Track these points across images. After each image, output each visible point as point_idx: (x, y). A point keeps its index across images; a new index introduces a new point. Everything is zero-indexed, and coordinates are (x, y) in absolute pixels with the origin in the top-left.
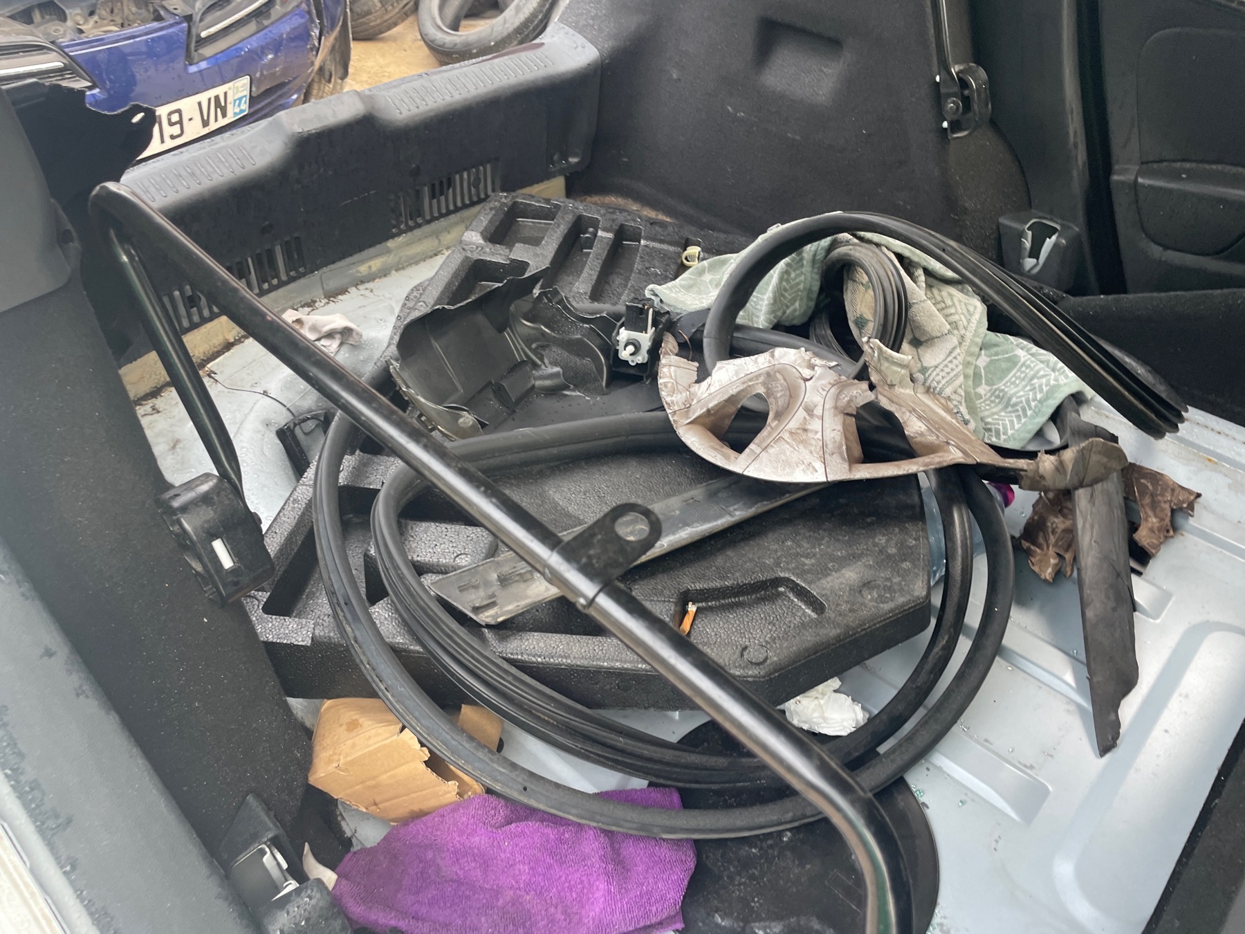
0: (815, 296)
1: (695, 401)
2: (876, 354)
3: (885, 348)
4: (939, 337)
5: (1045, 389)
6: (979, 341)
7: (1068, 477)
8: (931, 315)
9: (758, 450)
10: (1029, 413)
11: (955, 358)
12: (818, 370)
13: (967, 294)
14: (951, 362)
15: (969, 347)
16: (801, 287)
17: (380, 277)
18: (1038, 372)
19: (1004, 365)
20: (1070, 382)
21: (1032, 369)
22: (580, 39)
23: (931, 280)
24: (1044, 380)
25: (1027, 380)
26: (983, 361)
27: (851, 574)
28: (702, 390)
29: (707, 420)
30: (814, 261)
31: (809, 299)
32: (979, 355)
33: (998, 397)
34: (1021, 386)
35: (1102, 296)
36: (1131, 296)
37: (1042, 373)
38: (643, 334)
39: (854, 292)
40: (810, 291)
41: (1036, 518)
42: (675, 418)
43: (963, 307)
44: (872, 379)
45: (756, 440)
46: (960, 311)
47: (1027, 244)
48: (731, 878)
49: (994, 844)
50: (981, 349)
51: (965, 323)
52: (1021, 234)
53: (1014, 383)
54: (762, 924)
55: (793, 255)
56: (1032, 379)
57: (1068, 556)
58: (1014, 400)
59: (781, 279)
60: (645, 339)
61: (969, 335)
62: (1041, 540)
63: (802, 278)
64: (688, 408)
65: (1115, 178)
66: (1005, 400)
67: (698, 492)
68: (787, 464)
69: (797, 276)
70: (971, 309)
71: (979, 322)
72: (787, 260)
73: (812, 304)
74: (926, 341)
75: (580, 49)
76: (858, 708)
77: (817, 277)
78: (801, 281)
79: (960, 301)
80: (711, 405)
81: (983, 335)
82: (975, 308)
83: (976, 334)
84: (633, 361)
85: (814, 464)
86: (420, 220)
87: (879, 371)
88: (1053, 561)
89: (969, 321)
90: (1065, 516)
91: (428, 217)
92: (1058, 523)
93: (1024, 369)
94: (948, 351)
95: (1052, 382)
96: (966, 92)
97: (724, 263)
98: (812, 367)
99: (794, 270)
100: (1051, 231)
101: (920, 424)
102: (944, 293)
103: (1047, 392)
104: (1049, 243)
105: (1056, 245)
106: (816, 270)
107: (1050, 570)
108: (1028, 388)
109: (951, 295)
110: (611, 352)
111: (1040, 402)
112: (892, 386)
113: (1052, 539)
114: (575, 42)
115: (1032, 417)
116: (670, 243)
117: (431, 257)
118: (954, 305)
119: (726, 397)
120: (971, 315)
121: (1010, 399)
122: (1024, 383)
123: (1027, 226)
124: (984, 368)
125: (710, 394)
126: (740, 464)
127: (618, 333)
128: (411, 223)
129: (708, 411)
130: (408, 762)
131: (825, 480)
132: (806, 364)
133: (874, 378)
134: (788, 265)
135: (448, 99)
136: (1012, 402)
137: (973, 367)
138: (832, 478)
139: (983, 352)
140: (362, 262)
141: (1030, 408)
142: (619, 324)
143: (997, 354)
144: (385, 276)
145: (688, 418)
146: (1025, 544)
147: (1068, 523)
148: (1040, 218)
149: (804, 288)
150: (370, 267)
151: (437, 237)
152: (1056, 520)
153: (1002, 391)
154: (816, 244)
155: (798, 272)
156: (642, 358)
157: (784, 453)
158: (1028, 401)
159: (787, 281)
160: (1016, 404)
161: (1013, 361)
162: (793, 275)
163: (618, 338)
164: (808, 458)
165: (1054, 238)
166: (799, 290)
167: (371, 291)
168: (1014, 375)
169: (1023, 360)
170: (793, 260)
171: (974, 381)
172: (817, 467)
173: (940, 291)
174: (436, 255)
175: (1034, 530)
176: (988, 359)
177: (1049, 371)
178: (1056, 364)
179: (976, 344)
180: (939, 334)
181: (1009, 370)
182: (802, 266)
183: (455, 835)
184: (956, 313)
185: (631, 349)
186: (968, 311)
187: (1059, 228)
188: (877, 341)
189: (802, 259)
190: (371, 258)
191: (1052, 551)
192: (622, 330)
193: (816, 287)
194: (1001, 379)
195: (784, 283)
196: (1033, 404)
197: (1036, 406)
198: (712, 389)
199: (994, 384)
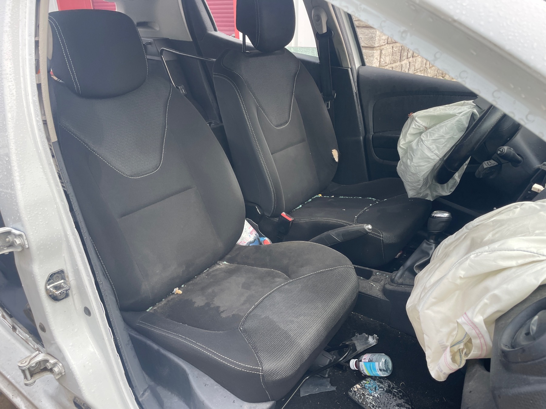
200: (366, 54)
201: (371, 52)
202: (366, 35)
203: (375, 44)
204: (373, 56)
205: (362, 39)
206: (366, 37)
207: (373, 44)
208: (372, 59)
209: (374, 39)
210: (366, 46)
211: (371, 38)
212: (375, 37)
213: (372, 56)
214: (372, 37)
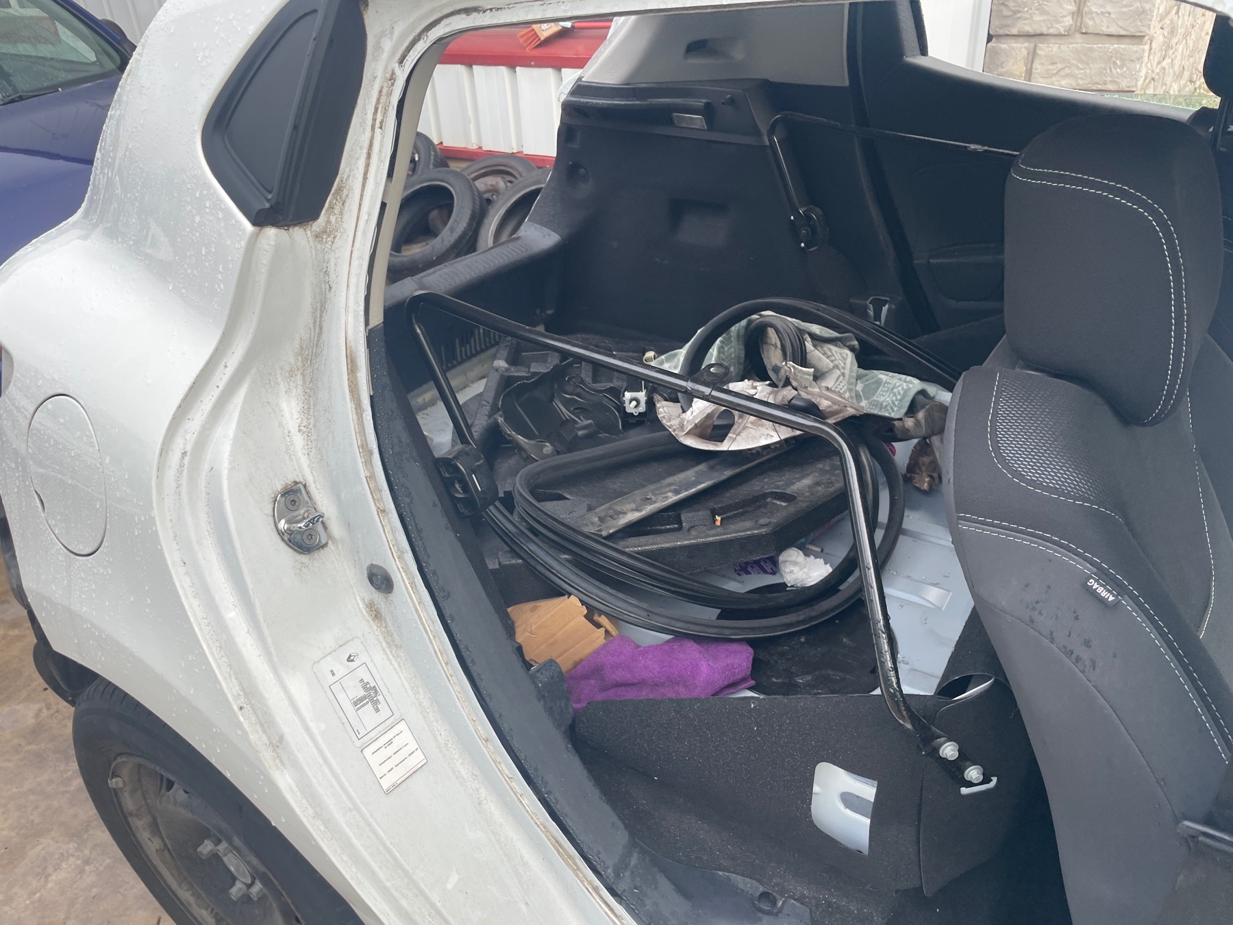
0: (742, 360)
1: (686, 422)
2: (793, 370)
3: (797, 366)
4: (827, 372)
5: (902, 392)
6: (854, 375)
7: (924, 429)
8: (820, 358)
9: (734, 436)
10: (895, 409)
11: (841, 382)
12: (759, 388)
13: (839, 347)
14: (839, 385)
15: (849, 379)
16: (733, 355)
17: (430, 406)
18: (895, 384)
19: (874, 386)
20: (915, 384)
21: (891, 384)
22: (546, 230)
23: (816, 342)
24: (900, 388)
25: (889, 391)
26: (860, 387)
27: (807, 481)
28: (688, 415)
29: (696, 431)
30: (738, 336)
31: (740, 363)
32: (856, 384)
33: (874, 405)
34: (887, 396)
35: (926, 336)
36: (943, 332)
37: (898, 384)
38: (640, 393)
39: (768, 351)
40: (739, 357)
41: (912, 462)
42: (676, 433)
43: (839, 355)
44: (793, 385)
45: (731, 431)
46: (837, 358)
47: (871, 313)
48: (776, 662)
49: (924, 621)
50: (857, 380)
51: (843, 365)
52: (866, 308)
53: (882, 395)
54: (800, 677)
55: (724, 335)
56: (893, 389)
57: (935, 475)
58: (884, 404)
59: (719, 352)
60: (642, 395)
61: (847, 372)
62: (918, 471)
63: (733, 350)
64: (682, 427)
65: (915, 261)
66: (879, 405)
67: (702, 467)
68: (754, 438)
69: (729, 349)
70: (845, 356)
71: (852, 363)
72: (720, 339)
73: (742, 367)
74: (820, 376)
75: (547, 237)
76: (828, 565)
77: (742, 347)
78: (732, 352)
79: (836, 352)
80: (696, 422)
81: (856, 371)
82: (847, 355)
83: (851, 370)
84: (636, 412)
85: (770, 434)
86: (455, 362)
87: (796, 380)
88: (927, 479)
89: (845, 364)
90: (929, 455)
91: (459, 359)
92: (926, 460)
93: (886, 385)
94: (835, 379)
95: (905, 387)
96: (811, 223)
97: (675, 355)
98: (755, 388)
99: (726, 345)
100: (885, 303)
101: (827, 402)
102: (825, 349)
103: (904, 393)
104: (885, 309)
105: (889, 310)
106: (741, 343)
107: (926, 484)
108: (892, 395)
109: (830, 350)
110: (621, 408)
111: (901, 400)
112: (806, 387)
113: (924, 469)
114: (542, 233)
115: (898, 411)
116: (634, 352)
117: (462, 389)
118: (833, 355)
119: (705, 415)
120: (845, 360)
121: (882, 404)
122: (888, 393)
123: (869, 301)
124: (862, 391)
125: (694, 417)
126: (725, 446)
127: (624, 395)
128: (449, 365)
129: (696, 425)
130: (574, 618)
131: (779, 439)
132: (750, 387)
133: (794, 384)
134: (721, 342)
135: (468, 277)
136: (883, 406)
137: (854, 391)
138: (783, 438)
139: (858, 381)
140: (420, 395)
141: (895, 406)
142: (623, 390)
143: (867, 380)
144: (433, 405)
145: (684, 431)
146: (909, 475)
147: (931, 458)
148: (875, 295)
149: (735, 356)
150: (424, 399)
151: (465, 375)
152: (924, 459)
153: (875, 401)
154: (737, 325)
155: (729, 346)
156: (642, 408)
157: (751, 433)
158: (893, 402)
159: (723, 353)
160: (886, 406)
161: (879, 383)
162: (726, 349)
163: (624, 399)
164: (766, 432)
165: (887, 306)
166: (732, 358)
167: (427, 415)
168: (881, 390)
169: (884, 380)
170: (724, 338)
171: (857, 399)
172: (772, 434)
173: (822, 347)
174: (465, 387)
175: (913, 467)
176: (862, 385)
177: (901, 382)
178: (906, 379)
179: (853, 377)
180: (827, 370)
181: (878, 388)
182: (731, 342)
183: (610, 657)
184: (836, 360)
185: (634, 403)
186: (843, 357)
187: (888, 299)
188: (791, 363)
189: (730, 337)
190: (425, 392)
191: (924, 474)
192: (626, 393)
193: (743, 355)
194: (874, 394)
195: (722, 355)
196: (896, 403)
197: (898, 404)
198: (695, 414)
199: (870, 399)
200: (1121, 54)
201: (1135, 48)
202: (1126, 6)
203: (1149, 29)
204: (1140, 59)
205: (1112, 16)
206: (1125, 10)
207: (1143, 29)
208: (1138, 66)
209: (1149, 17)
210: (1123, 33)
211: (1141, 14)
212: (1152, 11)
213: (1138, 59)
214: (1144, 12)
